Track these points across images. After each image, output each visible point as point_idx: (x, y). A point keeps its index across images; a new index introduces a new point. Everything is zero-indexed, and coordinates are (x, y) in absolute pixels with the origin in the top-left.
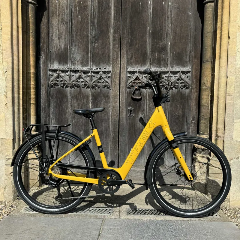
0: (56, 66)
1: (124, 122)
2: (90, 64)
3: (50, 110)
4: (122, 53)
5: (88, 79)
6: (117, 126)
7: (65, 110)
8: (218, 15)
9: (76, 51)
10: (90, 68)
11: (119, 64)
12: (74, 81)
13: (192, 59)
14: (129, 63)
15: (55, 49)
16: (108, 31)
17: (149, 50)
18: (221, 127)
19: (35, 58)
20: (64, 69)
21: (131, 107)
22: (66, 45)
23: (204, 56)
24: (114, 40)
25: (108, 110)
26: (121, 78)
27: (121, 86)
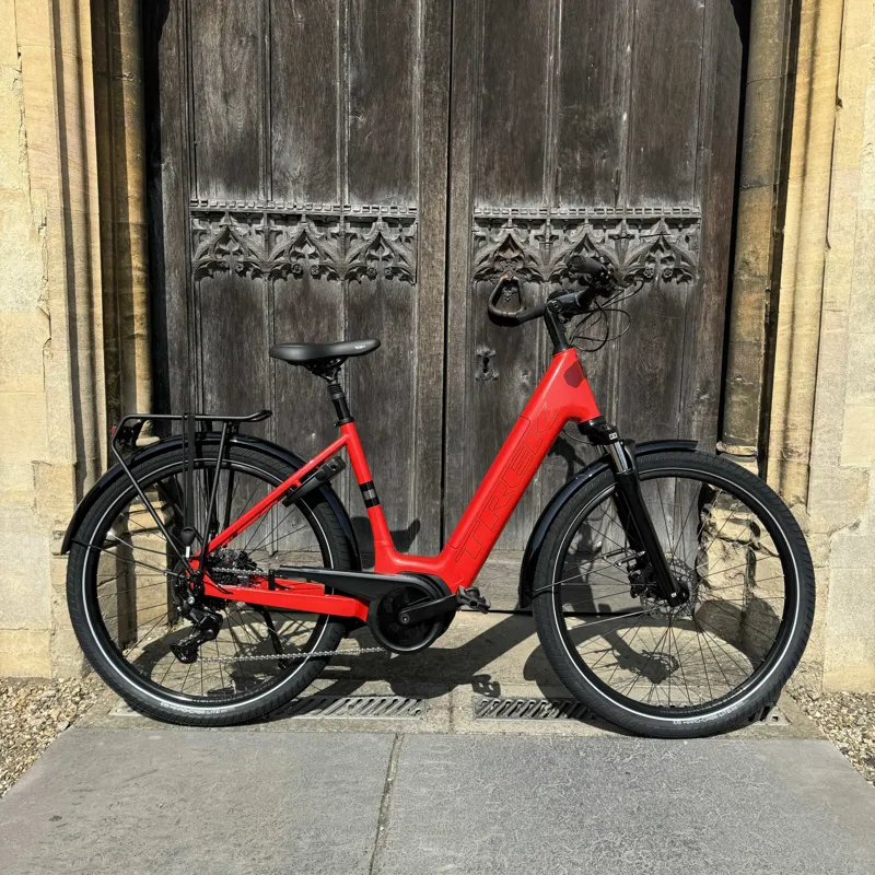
0: (216, 198)
1: (461, 398)
2: (338, 190)
3: (199, 357)
4: (454, 151)
5: (332, 246)
6: (437, 413)
7: (252, 358)
8: (803, 18)
9: (290, 142)
10: (339, 204)
11: (445, 191)
12: (281, 254)
13: (706, 173)
14: (480, 188)
15: (212, 138)
16: (403, 69)
17: (552, 140)
18: (799, 417)
19: (143, 170)
20: (246, 208)
21: (488, 345)
22: (251, 123)
23: (747, 163)
24: (427, 103)
25: (406, 358)
26: (451, 243)
27: (452, 270)
